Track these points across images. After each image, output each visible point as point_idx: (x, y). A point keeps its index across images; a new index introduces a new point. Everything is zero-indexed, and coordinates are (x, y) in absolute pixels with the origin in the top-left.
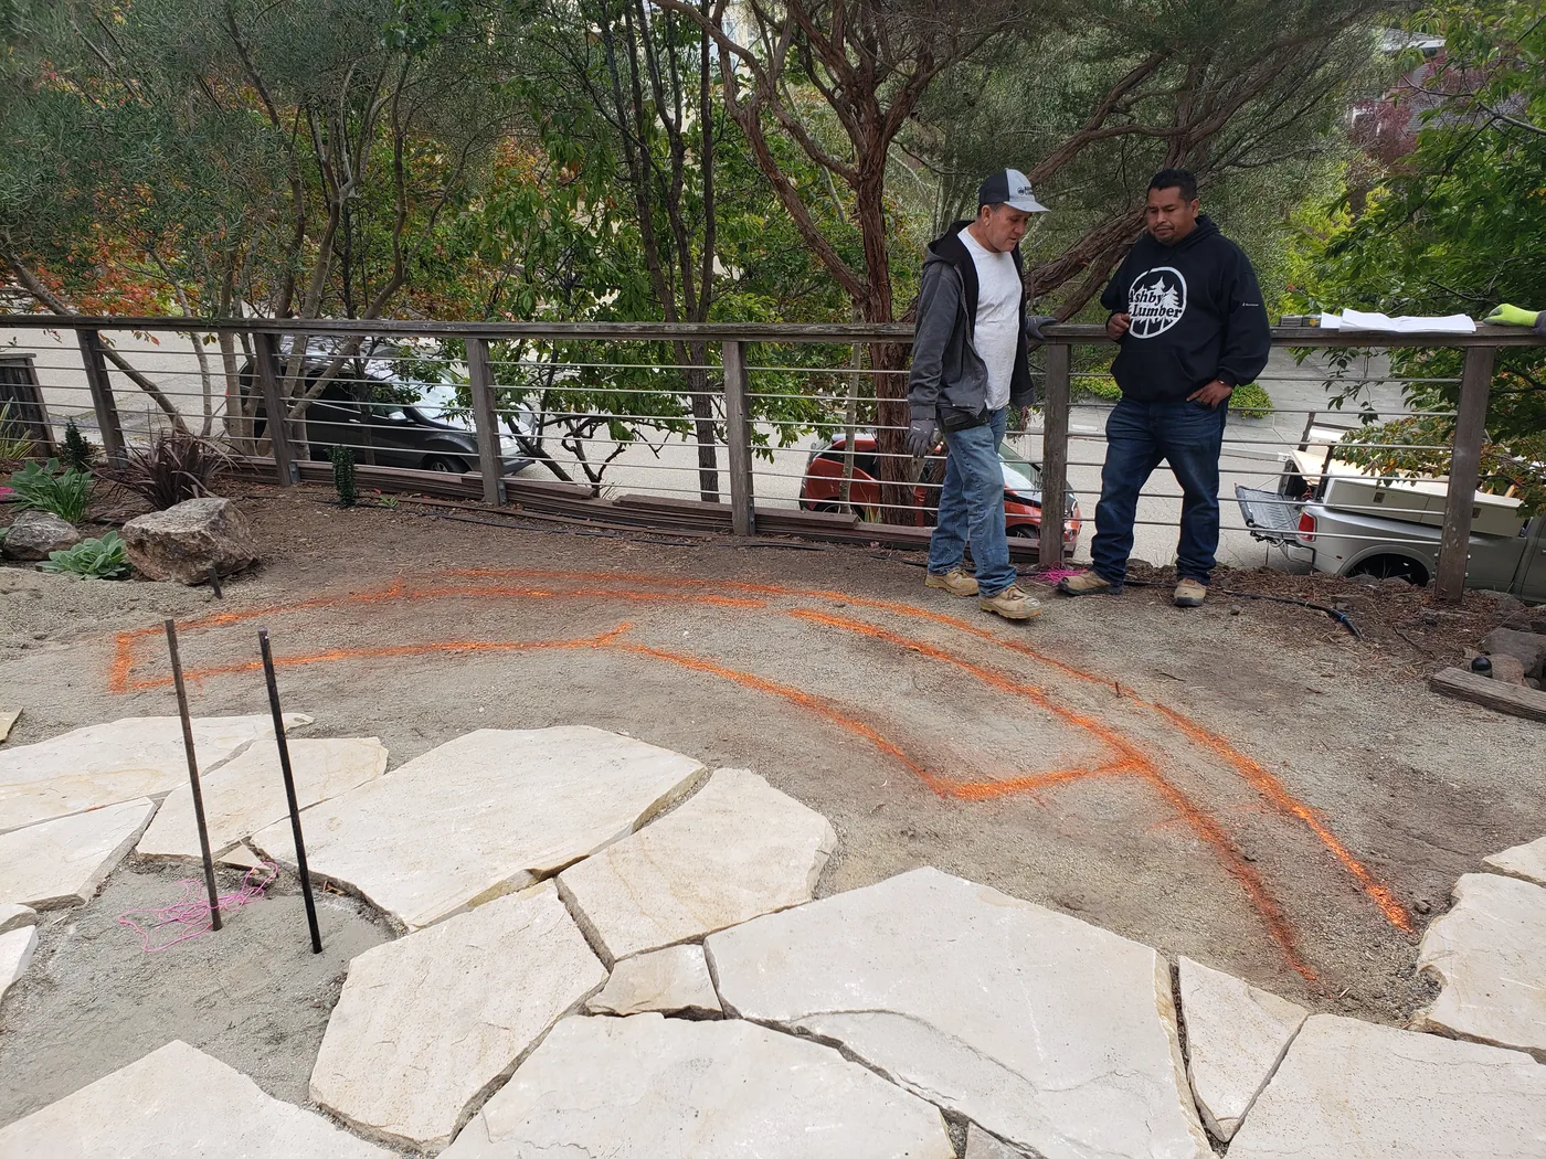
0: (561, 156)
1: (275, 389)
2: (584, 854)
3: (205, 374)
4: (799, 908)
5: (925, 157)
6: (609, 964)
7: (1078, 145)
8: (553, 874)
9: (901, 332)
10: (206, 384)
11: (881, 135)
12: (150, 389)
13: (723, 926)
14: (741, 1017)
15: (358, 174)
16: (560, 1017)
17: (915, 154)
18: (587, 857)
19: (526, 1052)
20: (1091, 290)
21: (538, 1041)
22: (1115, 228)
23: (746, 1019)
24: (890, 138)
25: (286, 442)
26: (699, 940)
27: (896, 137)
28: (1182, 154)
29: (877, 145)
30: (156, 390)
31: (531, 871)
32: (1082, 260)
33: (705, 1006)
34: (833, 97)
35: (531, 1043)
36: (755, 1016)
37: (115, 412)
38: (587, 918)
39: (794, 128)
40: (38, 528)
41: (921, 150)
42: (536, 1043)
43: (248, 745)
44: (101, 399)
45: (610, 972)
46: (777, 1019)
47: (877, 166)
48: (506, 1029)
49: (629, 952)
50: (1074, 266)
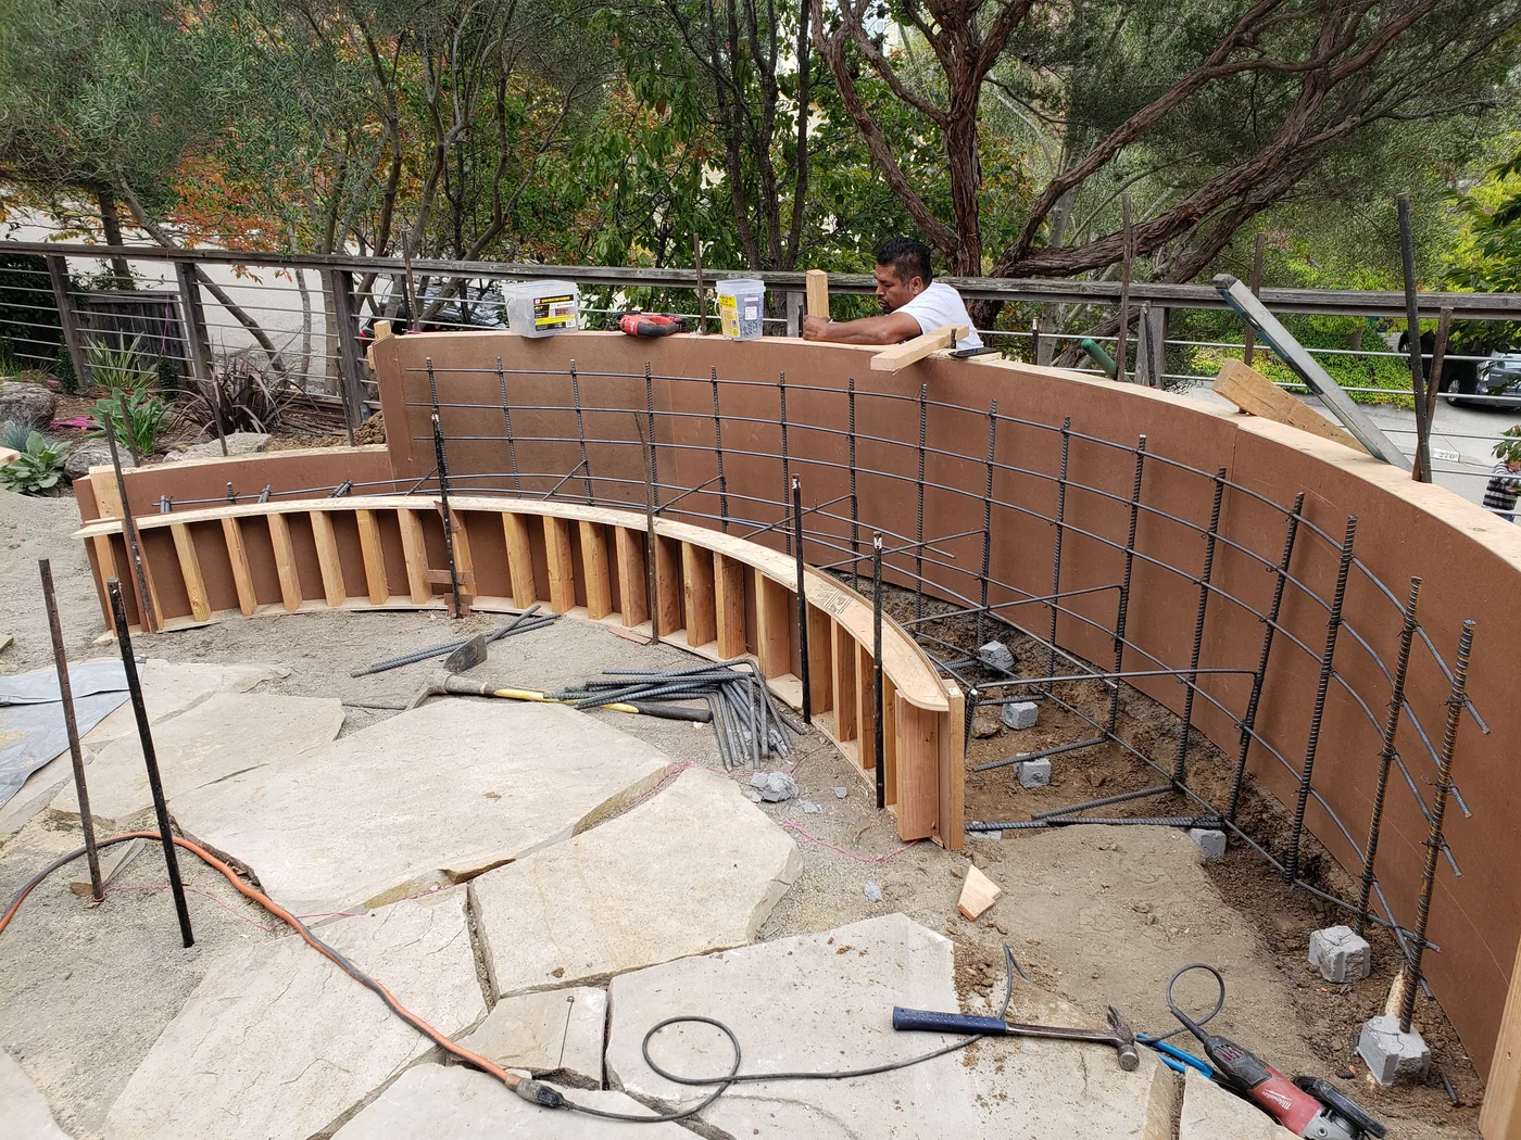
0: (650, 95)
1: (350, 327)
2: (509, 858)
3: (307, 314)
4: (731, 951)
5: (1036, 104)
6: (492, 999)
7: (1195, 83)
8: (467, 877)
9: (978, 288)
10: (308, 322)
11: (973, 70)
12: (250, 324)
13: (639, 966)
14: (623, 1090)
15: (466, 119)
16: (413, 1064)
17: (1024, 100)
18: (513, 860)
19: (360, 1105)
20: (1209, 254)
21: (380, 1090)
22: (1232, 179)
23: (627, 1093)
24: (981, 77)
25: (358, 383)
26: (602, 981)
27: (991, 74)
28: (1318, 95)
29: (968, 83)
30: (256, 326)
31: (446, 872)
32: (1192, 215)
33: (582, 1071)
34: (931, 32)
35: (369, 1094)
36: (638, 1090)
37: (208, 346)
38: (486, 937)
39: (877, 61)
40: (97, 455)
41: (1032, 96)
42: (375, 1094)
43: (210, 695)
44: (194, 332)
45: (489, 1012)
46: (664, 1097)
47: (968, 106)
48: (348, 1071)
49: (519, 987)
50: (1182, 222)
